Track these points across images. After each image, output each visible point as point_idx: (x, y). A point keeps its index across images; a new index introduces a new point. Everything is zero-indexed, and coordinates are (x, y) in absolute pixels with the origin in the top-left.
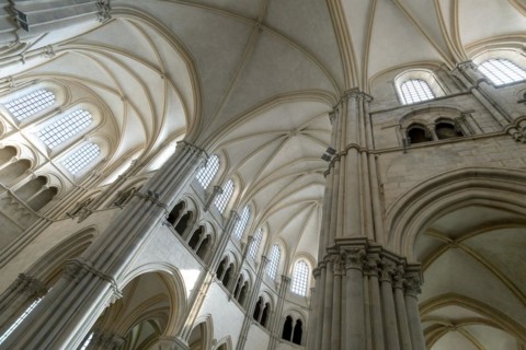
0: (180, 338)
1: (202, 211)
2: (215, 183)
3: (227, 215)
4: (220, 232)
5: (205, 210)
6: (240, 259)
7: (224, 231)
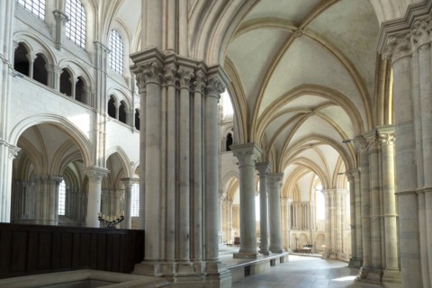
0: (97, 166)
1: (54, 51)
2: (52, 8)
3: (91, 48)
4: (91, 71)
5: (58, 49)
6: (129, 95)
7: (96, 68)
